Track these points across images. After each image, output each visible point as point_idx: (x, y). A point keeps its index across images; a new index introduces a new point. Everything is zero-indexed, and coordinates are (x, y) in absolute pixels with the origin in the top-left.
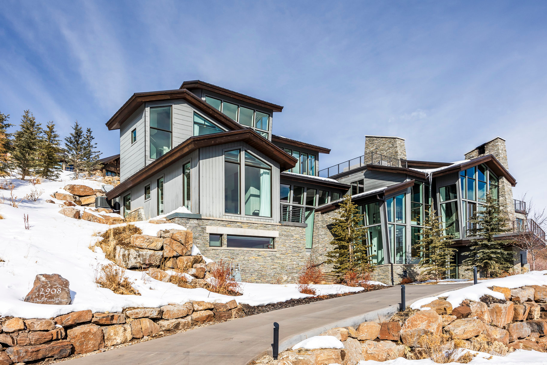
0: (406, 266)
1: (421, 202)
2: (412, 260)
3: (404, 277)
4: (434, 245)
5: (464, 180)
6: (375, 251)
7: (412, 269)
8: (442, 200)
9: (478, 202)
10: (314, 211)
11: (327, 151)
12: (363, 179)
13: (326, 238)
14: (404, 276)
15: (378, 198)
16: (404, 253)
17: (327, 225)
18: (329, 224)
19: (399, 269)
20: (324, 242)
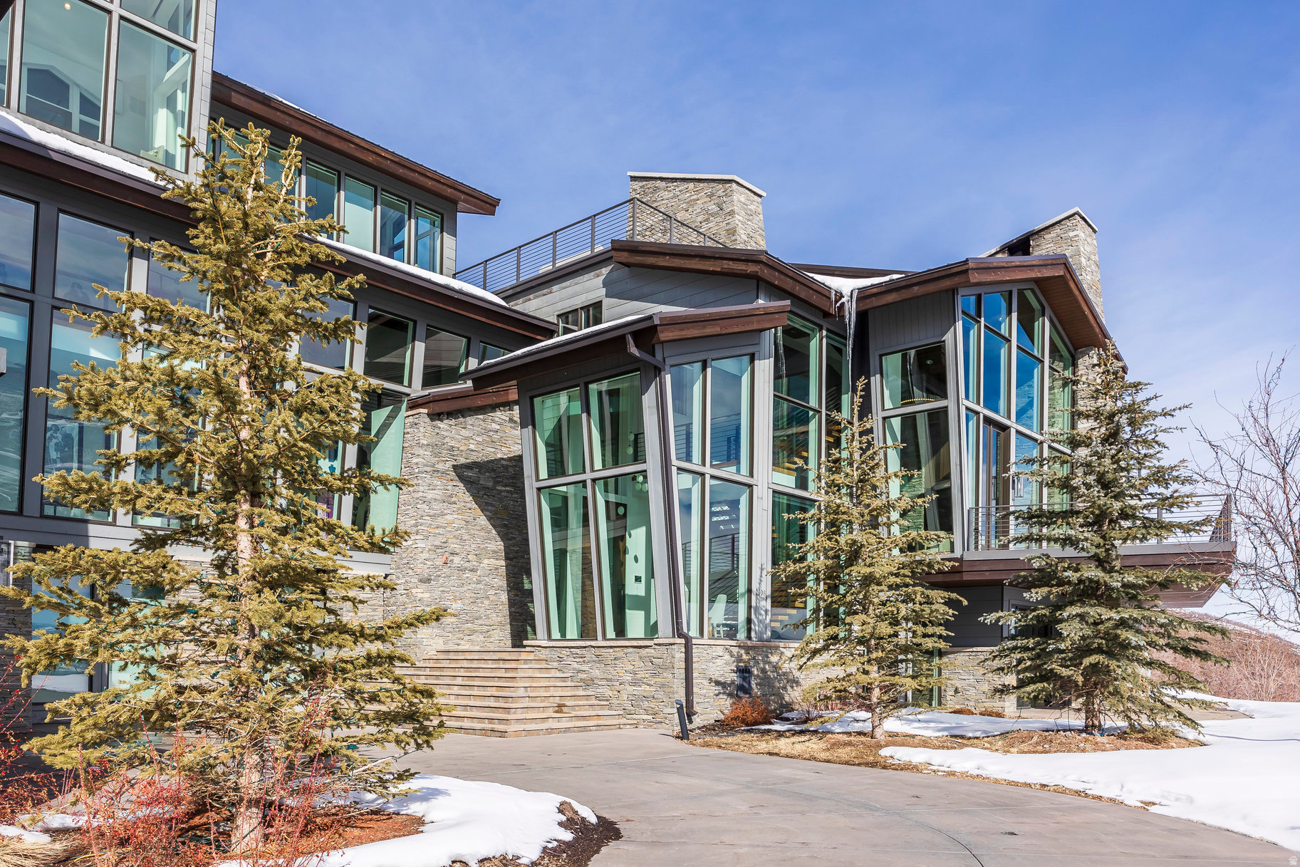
0: (748, 649)
1: (813, 402)
2: (773, 624)
3: (740, 694)
4: (868, 570)
5: (973, 334)
6: (638, 579)
7: (774, 659)
8: (888, 405)
9: (1014, 425)
10: (404, 406)
11: (487, 205)
12: (601, 301)
13: (449, 517)
14: (740, 687)
15: (634, 350)
16: (743, 595)
17: (455, 463)
18: (462, 461)
19: (720, 662)
20: (440, 530)
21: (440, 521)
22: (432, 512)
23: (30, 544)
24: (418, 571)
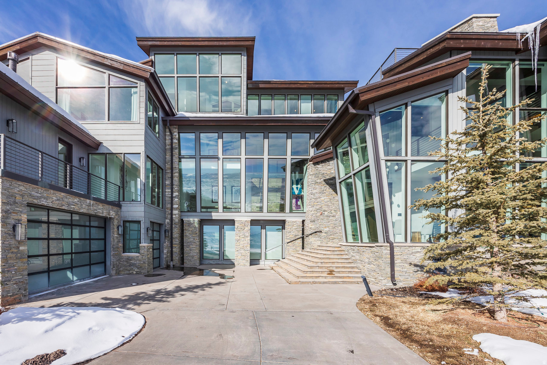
13: (323, 198)
15: (353, 111)
17: (325, 179)
18: (328, 177)
19: (418, 255)
20: (319, 203)
21: (319, 200)
22: (315, 197)
23: (198, 219)
24: (310, 218)
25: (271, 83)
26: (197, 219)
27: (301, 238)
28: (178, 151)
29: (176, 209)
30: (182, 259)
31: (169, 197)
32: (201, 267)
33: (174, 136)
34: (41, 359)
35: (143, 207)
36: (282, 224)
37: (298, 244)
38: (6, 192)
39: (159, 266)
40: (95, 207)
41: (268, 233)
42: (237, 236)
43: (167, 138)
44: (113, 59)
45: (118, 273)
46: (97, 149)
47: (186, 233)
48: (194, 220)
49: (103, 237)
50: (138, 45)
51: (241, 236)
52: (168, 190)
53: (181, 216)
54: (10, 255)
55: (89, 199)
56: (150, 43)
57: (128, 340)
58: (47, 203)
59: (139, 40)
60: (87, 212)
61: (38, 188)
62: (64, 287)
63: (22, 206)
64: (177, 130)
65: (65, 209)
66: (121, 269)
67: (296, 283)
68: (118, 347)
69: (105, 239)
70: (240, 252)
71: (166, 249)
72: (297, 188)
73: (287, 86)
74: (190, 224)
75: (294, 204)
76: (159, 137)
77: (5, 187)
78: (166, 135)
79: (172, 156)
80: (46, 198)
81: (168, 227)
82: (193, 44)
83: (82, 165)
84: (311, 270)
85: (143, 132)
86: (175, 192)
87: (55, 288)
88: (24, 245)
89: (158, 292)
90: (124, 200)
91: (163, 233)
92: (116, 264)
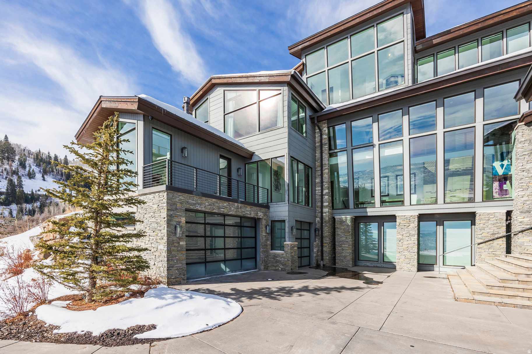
23: (351, 216)
24: (520, 207)
25: (452, 31)
26: (349, 216)
27: (504, 237)
28: (327, 147)
29: (327, 206)
30: (334, 259)
31: (320, 195)
32: (355, 269)
33: (323, 132)
34: (138, 328)
35: (288, 207)
36: (471, 217)
37: (498, 246)
38: (170, 201)
39: (310, 265)
40: (243, 209)
41: (448, 231)
42: (399, 234)
43: (317, 136)
44: (260, 76)
45: (266, 268)
46: (251, 159)
47: (338, 232)
48: (347, 218)
49: (254, 236)
50: (290, 54)
51: (404, 235)
52: (318, 189)
53: (332, 214)
54: (173, 248)
55: (237, 203)
56: (300, 47)
57: (210, 329)
58: (200, 208)
59: (290, 48)
60: (235, 214)
61: (194, 197)
62: (216, 276)
63: (182, 211)
64: (326, 125)
65: (216, 212)
66: (269, 265)
67: (467, 300)
68: (197, 333)
69: (255, 238)
70: (403, 254)
71: (316, 248)
72: (502, 166)
73: (480, 26)
74: (342, 222)
75: (495, 189)
76: (306, 137)
77: (169, 198)
78: (315, 132)
79: (321, 153)
80: (200, 204)
81: (318, 226)
82: (343, 28)
83: (239, 174)
84: (502, 285)
85: (286, 135)
86: (325, 190)
87: (211, 276)
88: (183, 241)
89: (282, 289)
90: (271, 202)
91: (313, 232)
92: (265, 260)
